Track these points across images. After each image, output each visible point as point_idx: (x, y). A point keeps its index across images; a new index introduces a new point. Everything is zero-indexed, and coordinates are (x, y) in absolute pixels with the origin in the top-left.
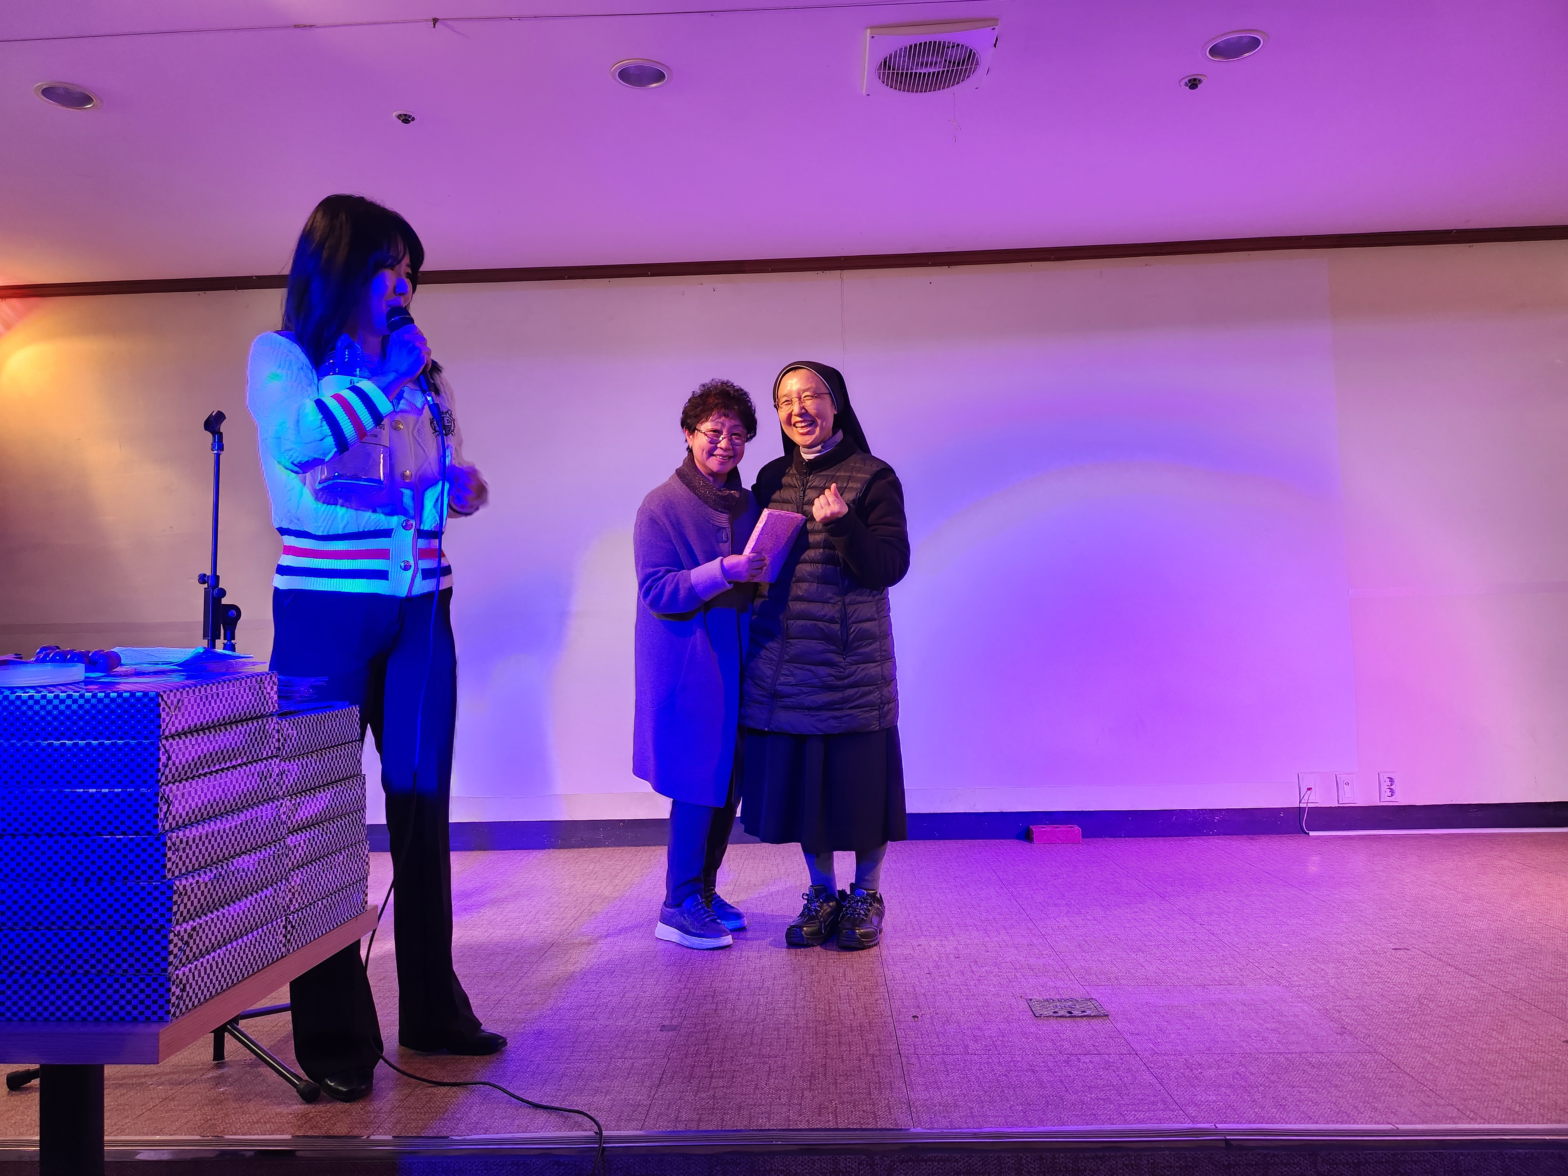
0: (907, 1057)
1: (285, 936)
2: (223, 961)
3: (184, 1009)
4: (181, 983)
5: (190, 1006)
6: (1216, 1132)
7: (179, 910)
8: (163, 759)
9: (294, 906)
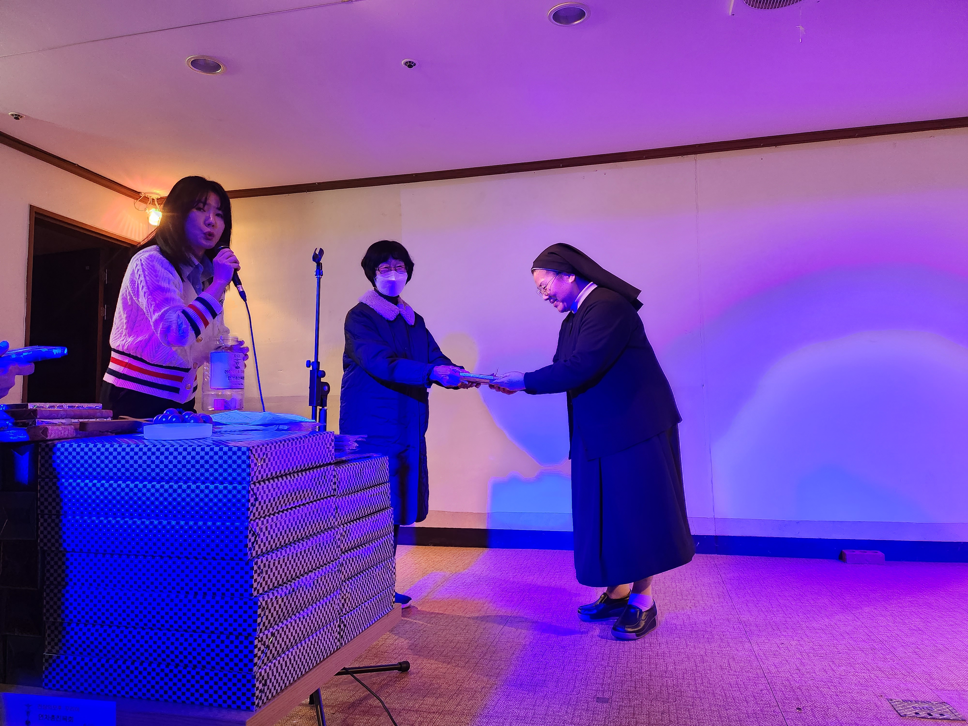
1: (339, 633)
2: (294, 657)
3: (265, 700)
4: (263, 679)
5: (270, 696)
7: (262, 621)
8: (252, 500)
9: (346, 609)
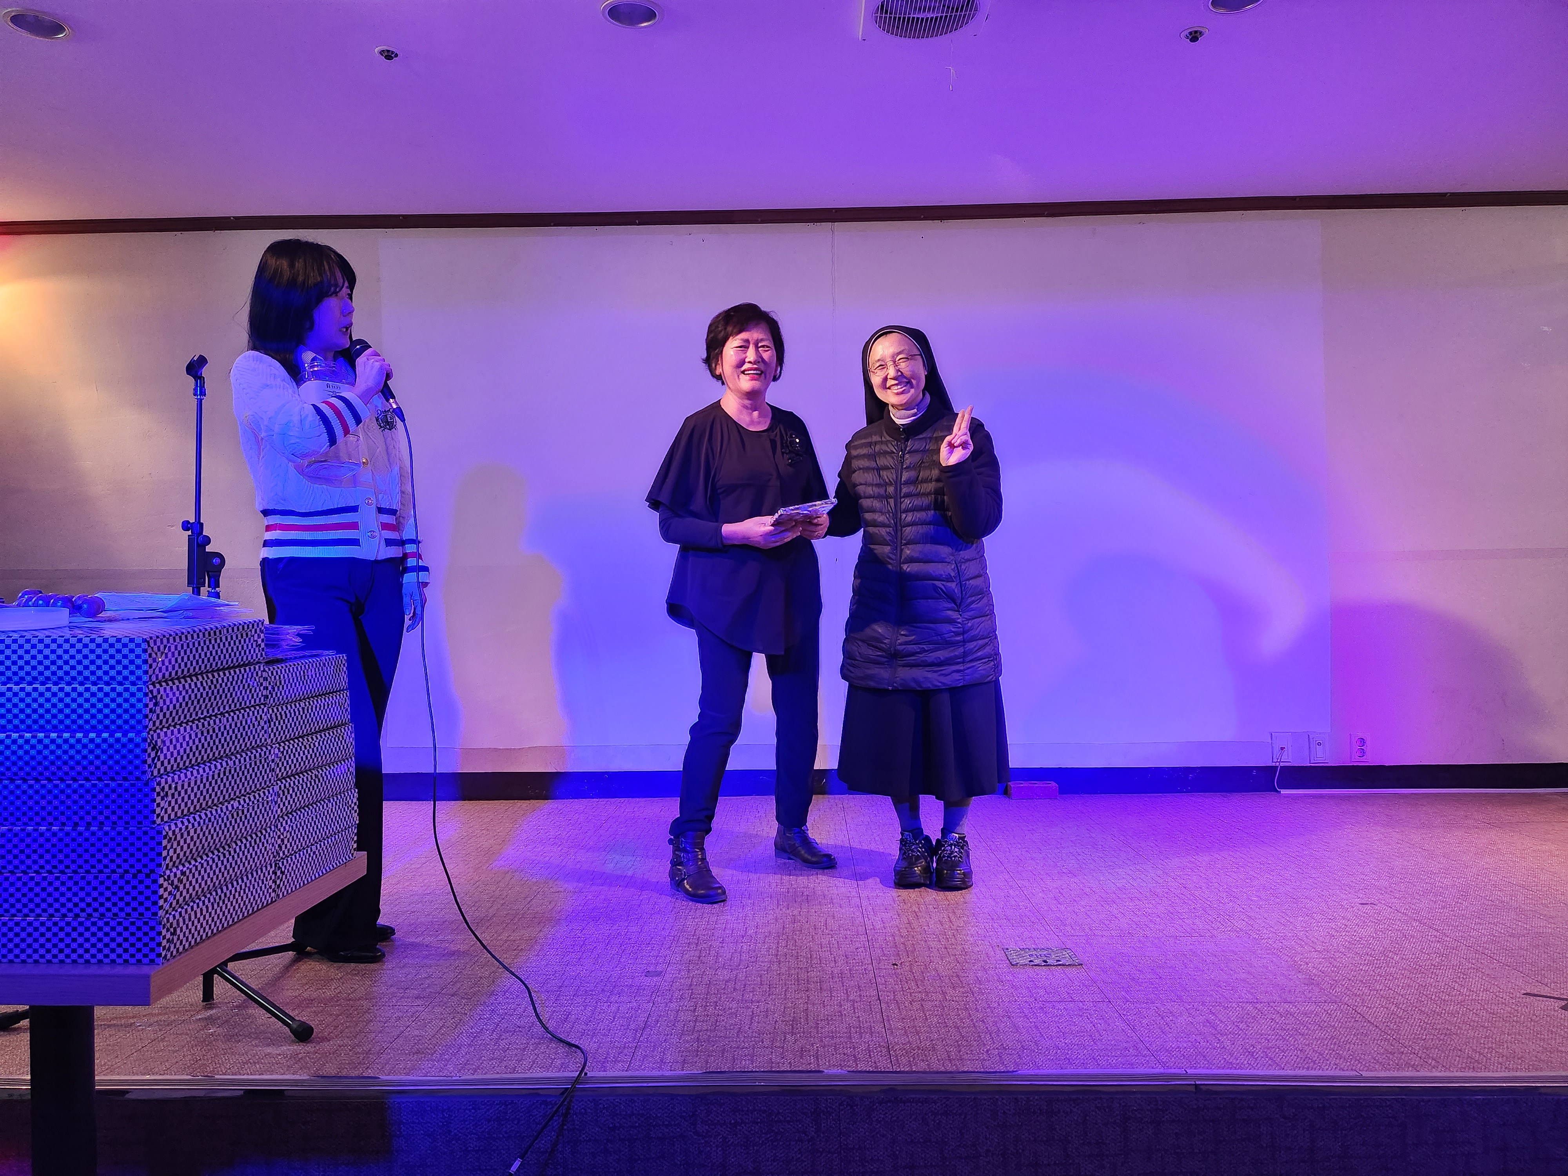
0: (887, 1003)
1: (274, 882)
2: (213, 905)
3: (175, 953)
4: (171, 926)
5: (181, 949)
6: (1187, 1076)
7: (168, 854)
8: (151, 705)
9: (284, 852)
